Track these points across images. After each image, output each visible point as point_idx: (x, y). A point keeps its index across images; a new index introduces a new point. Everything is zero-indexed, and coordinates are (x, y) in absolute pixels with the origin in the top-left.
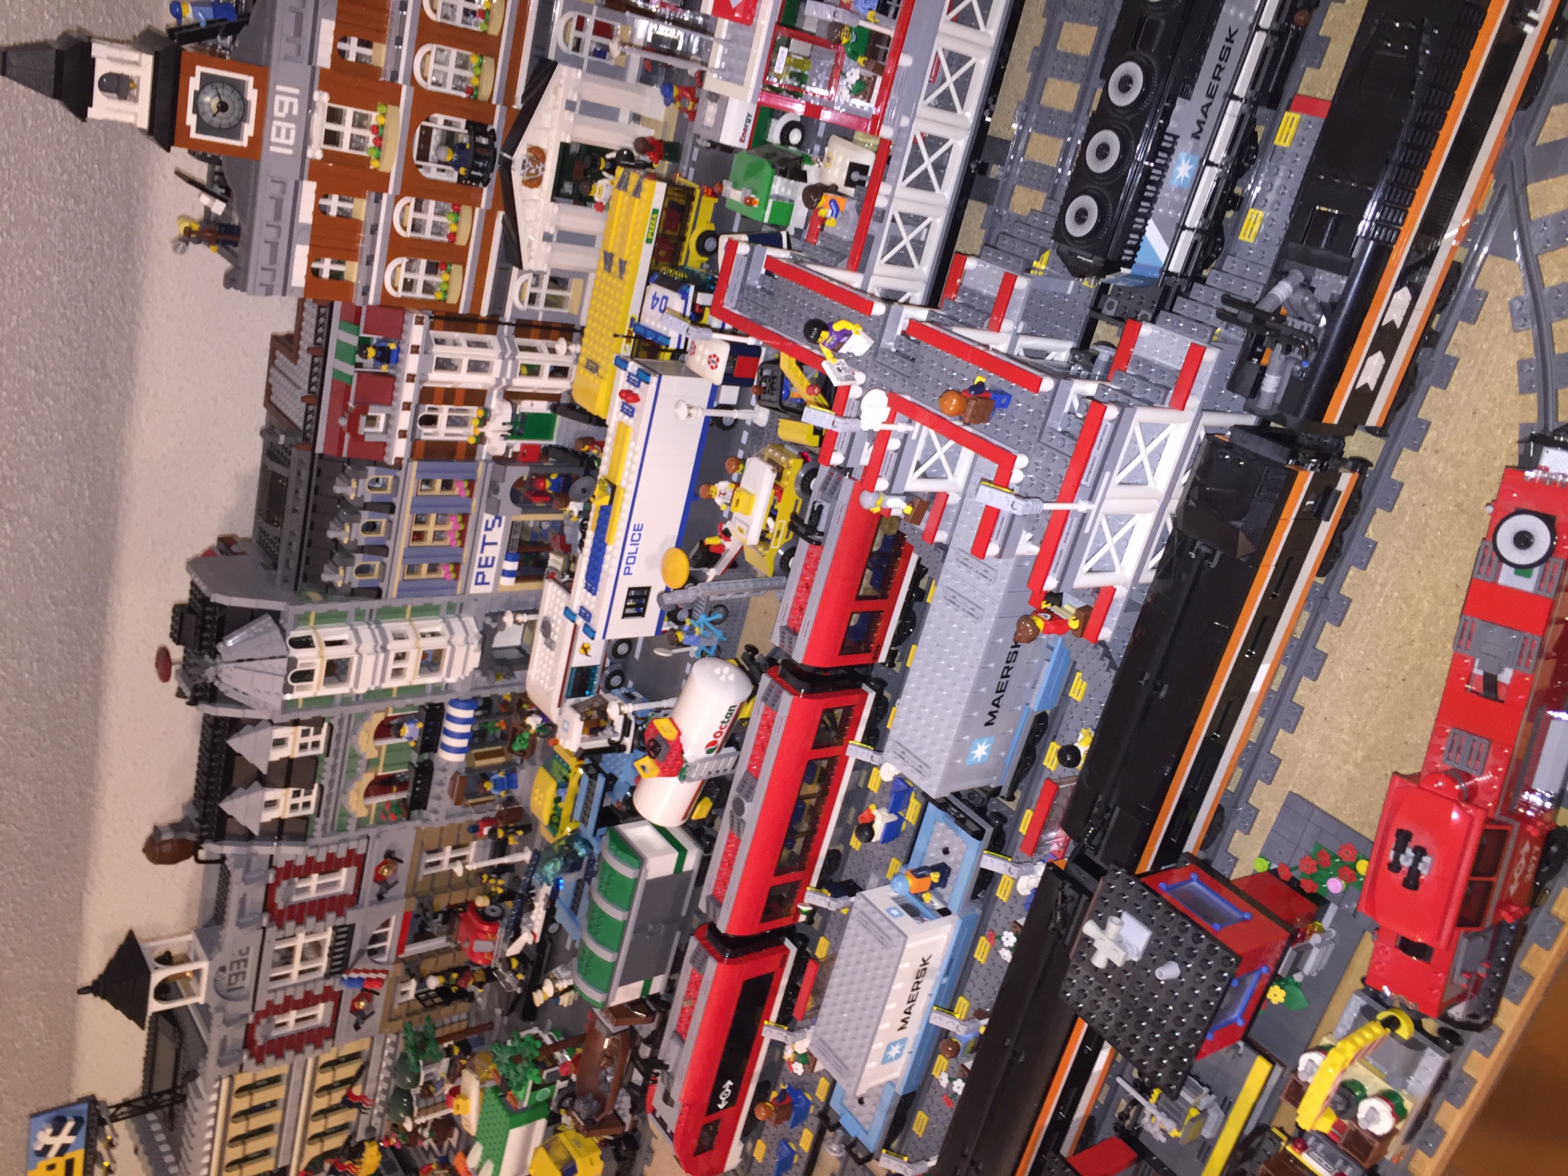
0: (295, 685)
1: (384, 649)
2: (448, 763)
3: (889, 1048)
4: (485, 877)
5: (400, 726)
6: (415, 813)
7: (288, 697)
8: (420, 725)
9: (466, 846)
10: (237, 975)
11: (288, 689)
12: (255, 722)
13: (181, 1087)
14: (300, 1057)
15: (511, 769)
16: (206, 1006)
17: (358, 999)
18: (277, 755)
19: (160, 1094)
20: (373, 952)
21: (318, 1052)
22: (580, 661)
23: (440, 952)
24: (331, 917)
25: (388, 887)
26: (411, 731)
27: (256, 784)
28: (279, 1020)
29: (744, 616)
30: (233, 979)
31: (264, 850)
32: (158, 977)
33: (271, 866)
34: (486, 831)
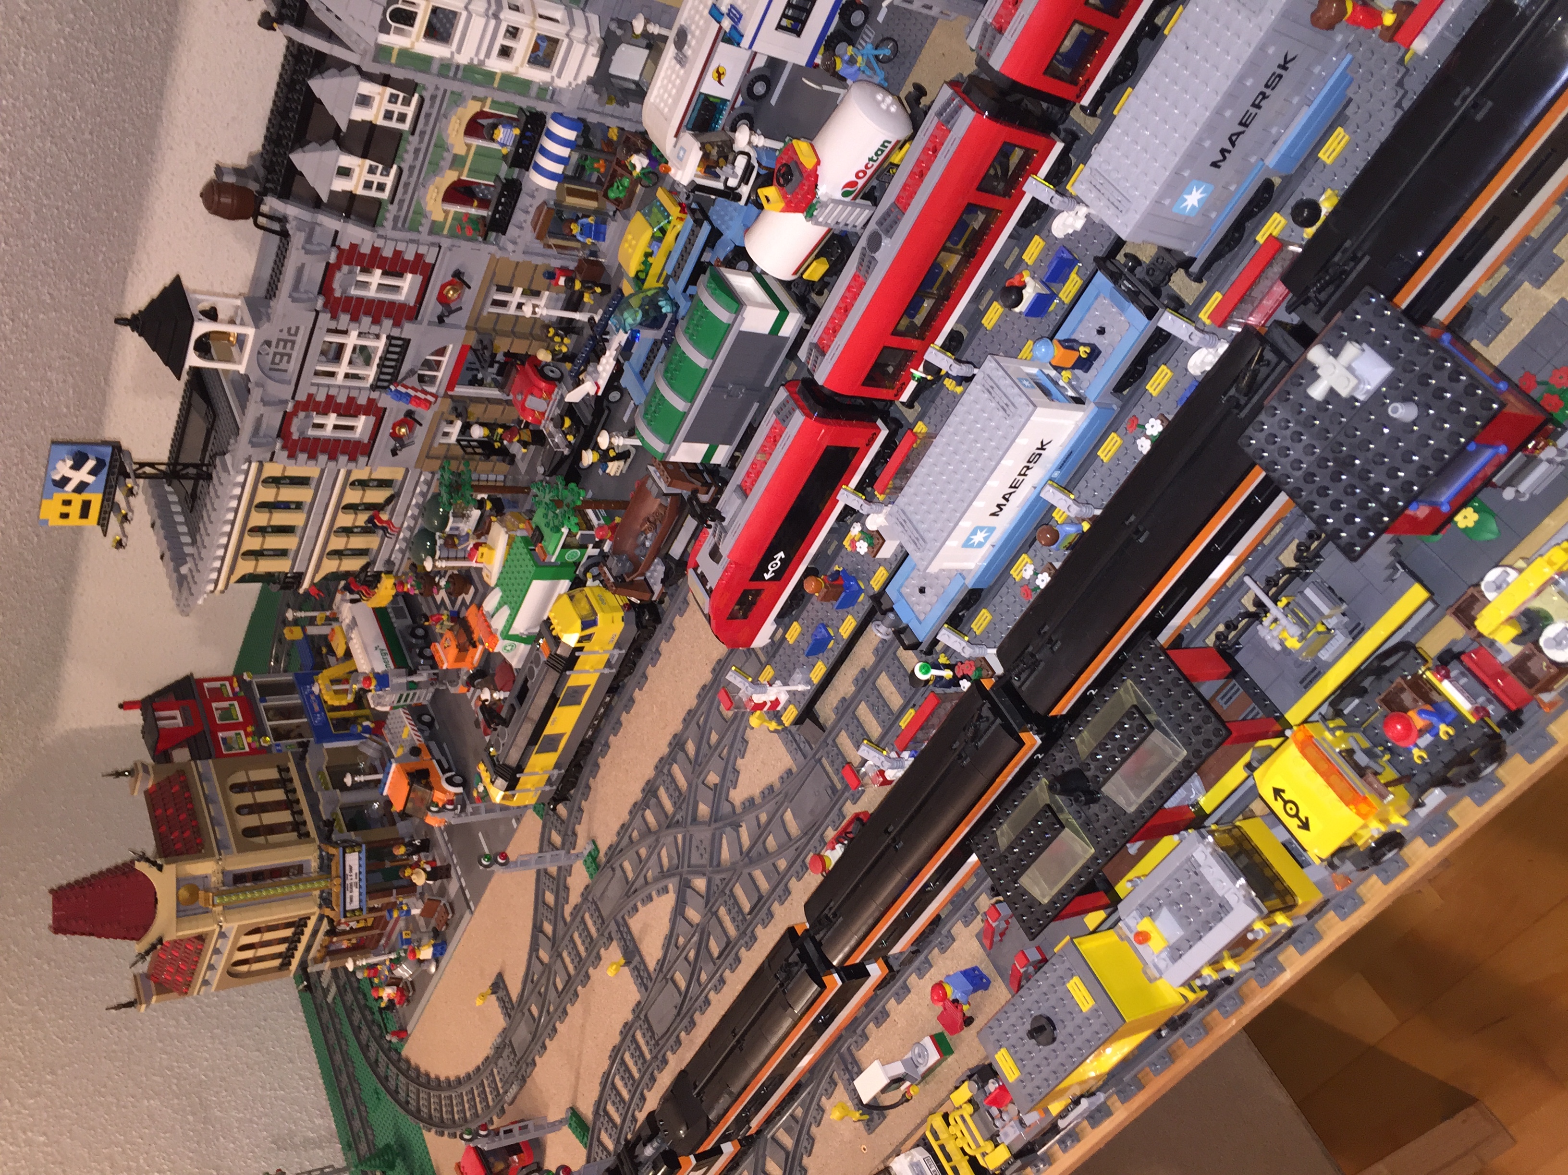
0: (393, 24)
1: (496, 16)
2: (538, 188)
3: (974, 533)
4: (552, 331)
5: (495, 126)
6: (492, 235)
7: (384, 39)
8: (517, 131)
9: (537, 294)
10: (282, 355)
11: (384, 28)
12: (342, 66)
13: (208, 465)
14: (332, 464)
15: (602, 218)
16: (246, 378)
17: (400, 424)
18: (360, 114)
19: (186, 466)
20: (422, 379)
21: (352, 465)
22: (710, 87)
23: (490, 401)
24: (387, 323)
25: (451, 312)
26: (505, 136)
27: (332, 143)
28: (318, 420)
29: (916, 57)
30: (278, 357)
31: (329, 223)
32: (201, 328)
33: (333, 244)
34: (562, 281)
